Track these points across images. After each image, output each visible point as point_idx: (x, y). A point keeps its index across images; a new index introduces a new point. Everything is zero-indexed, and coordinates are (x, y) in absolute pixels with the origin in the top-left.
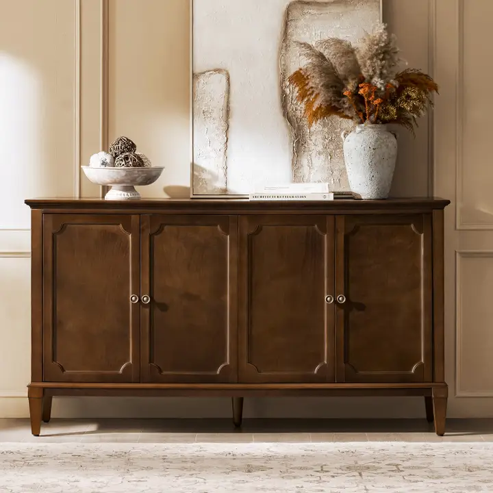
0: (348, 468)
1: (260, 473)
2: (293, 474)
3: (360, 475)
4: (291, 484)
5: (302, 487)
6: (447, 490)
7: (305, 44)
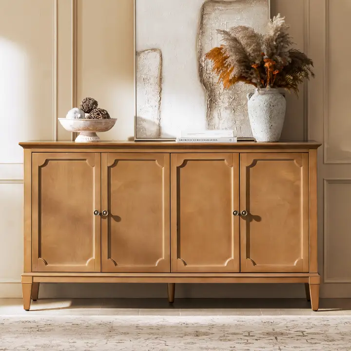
0: (267, 334)
1: (204, 337)
2: (228, 338)
3: (276, 338)
4: (227, 345)
5: (234, 347)
6: (337, 350)
7: (224, 31)
